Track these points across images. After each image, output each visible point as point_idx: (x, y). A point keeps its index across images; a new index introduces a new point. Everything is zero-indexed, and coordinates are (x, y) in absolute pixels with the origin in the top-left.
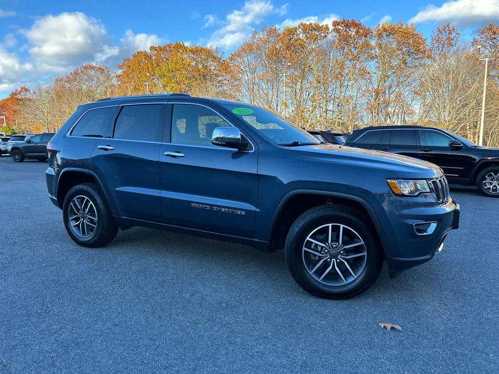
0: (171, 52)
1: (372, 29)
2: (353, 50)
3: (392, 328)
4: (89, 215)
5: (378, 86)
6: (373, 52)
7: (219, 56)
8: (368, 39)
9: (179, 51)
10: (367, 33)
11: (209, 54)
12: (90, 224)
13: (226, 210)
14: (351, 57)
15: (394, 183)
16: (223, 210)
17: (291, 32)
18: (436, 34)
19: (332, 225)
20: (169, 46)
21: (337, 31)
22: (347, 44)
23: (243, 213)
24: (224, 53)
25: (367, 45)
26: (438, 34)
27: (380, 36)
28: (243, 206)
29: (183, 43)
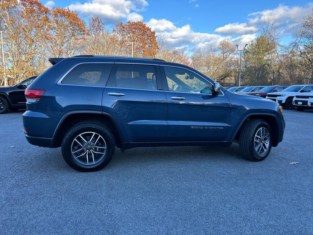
13: (213, 127)
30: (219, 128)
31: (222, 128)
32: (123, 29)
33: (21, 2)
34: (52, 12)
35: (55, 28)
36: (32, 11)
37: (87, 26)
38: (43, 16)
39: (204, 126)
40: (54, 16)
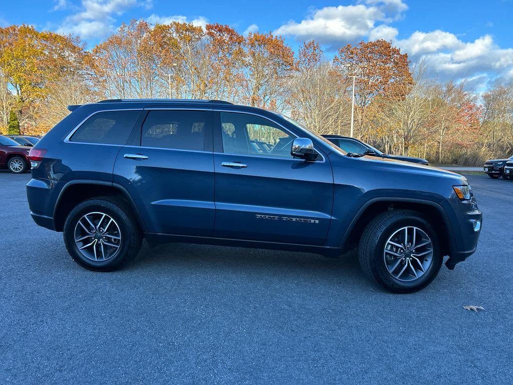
1: (245, 37)
4: (108, 234)
6: (247, 59)
8: (242, 46)
10: (240, 40)
11: (67, 43)
12: (107, 244)
13: (298, 219)
14: (225, 63)
16: (294, 219)
17: (163, 29)
18: (303, 49)
21: (210, 34)
22: (222, 49)
25: (240, 52)
26: (305, 49)
27: (253, 45)
28: (314, 215)
30: (310, 221)
31: (317, 222)
32: (351, 56)
33: (207, 31)
34: (248, 41)
35: (250, 64)
36: (221, 43)
37: (296, 57)
38: (235, 48)
39: (281, 216)
40: (250, 46)
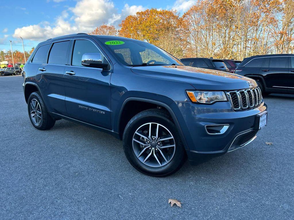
0: (148, 15)
2: (267, 5)
3: (175, 204)
5: (283, 29)
7: (177, 15)
9: (153, 14)
13: (95, 110)
15: (191, 94)
19: (152, 124)
20: (147, 11)
23: (104, 113)
24: (180, 13)
29: (156, 9)
